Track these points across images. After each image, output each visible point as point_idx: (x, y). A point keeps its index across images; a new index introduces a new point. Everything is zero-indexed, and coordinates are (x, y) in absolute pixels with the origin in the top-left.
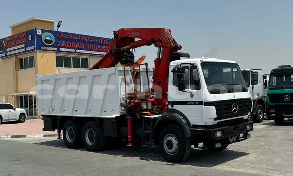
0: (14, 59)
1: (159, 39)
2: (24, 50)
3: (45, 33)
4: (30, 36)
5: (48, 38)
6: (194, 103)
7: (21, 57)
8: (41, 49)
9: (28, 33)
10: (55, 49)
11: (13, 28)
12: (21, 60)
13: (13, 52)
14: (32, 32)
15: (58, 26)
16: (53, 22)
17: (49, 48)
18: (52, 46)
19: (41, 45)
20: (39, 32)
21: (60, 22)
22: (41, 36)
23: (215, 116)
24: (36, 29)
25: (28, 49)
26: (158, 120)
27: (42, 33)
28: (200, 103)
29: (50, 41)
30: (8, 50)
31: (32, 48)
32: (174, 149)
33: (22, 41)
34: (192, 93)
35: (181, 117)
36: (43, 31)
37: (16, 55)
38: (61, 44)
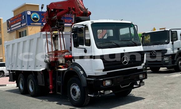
0: (15, 32)
1: (73, 8)
2: (20, 26)
3: (33, 14)
4: (23, 16)
5: (35, 17)
6: (87, 57)
7: (20, 31)
8: (30, 25)
9: (22, 14)
10: (40, 24)
11: (14, 11)
12: (20, 33)
13: (15, 28)
14: (24, 13)
15: (42, 8)
16: (38, 6)
17: (36, 24)
18: (38, 22)
19: (30, 22)
20: (29, 13)
21: (43, 5)
22: (30, 15)
23: (103, 68)
24: (27, 11)
25: (23, 25)
26: (65, 73)
27: (31, 14)
28: (91, 57)
29: (36, 19)
30: (12, 26)
31: (25, 24)
32: (77, 96)
33: (19, 20)
34: (85, 49)
35: (80, 69)
36: (32, 12)
37: (17, 30)
38: (44, 20)
